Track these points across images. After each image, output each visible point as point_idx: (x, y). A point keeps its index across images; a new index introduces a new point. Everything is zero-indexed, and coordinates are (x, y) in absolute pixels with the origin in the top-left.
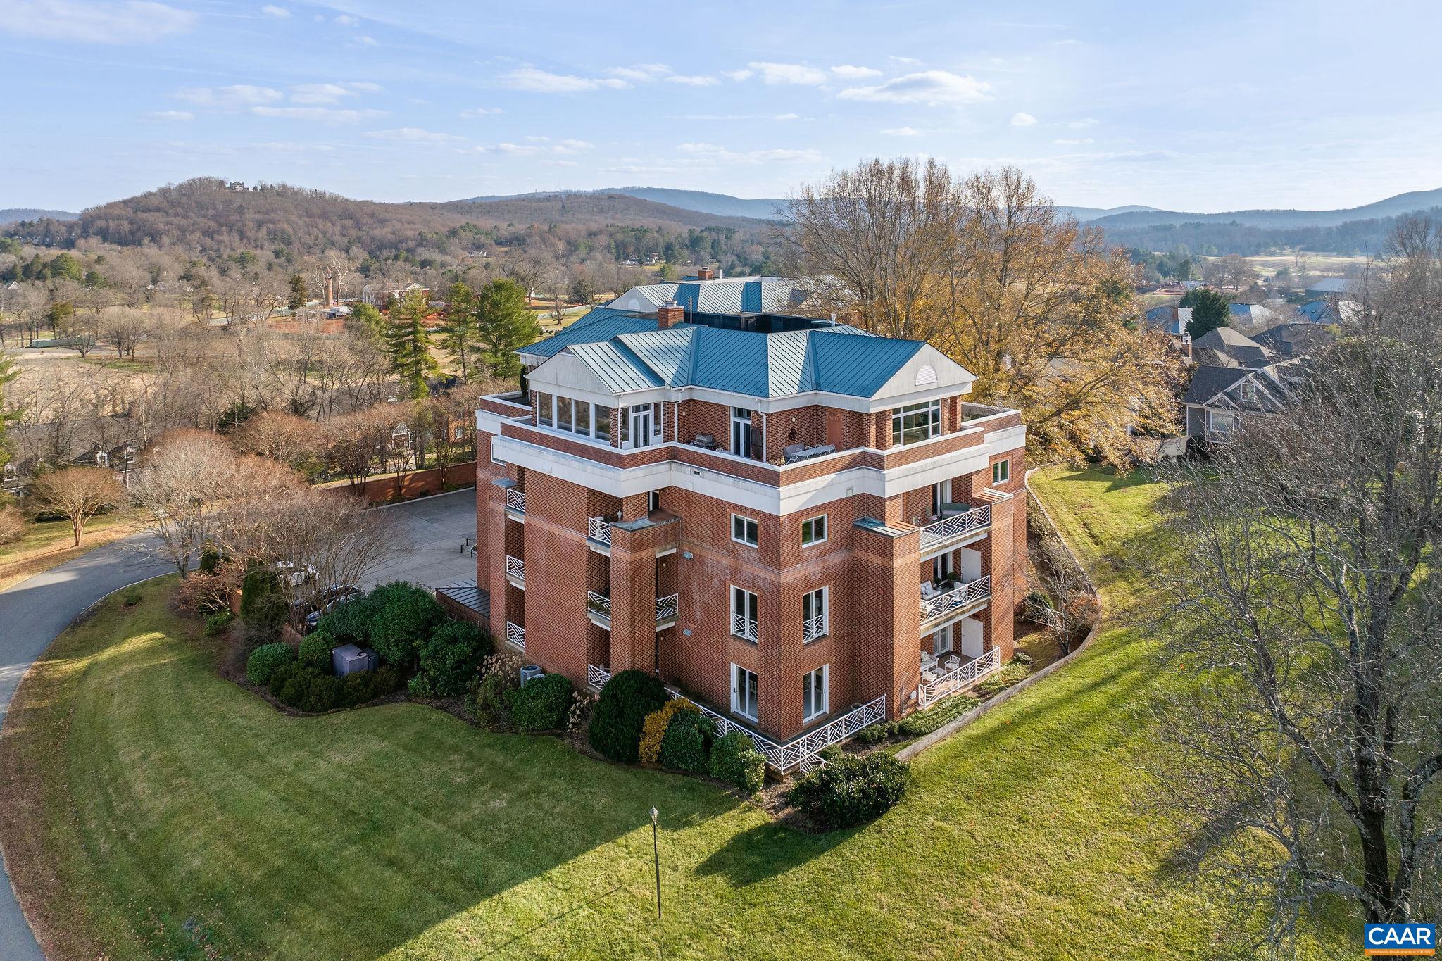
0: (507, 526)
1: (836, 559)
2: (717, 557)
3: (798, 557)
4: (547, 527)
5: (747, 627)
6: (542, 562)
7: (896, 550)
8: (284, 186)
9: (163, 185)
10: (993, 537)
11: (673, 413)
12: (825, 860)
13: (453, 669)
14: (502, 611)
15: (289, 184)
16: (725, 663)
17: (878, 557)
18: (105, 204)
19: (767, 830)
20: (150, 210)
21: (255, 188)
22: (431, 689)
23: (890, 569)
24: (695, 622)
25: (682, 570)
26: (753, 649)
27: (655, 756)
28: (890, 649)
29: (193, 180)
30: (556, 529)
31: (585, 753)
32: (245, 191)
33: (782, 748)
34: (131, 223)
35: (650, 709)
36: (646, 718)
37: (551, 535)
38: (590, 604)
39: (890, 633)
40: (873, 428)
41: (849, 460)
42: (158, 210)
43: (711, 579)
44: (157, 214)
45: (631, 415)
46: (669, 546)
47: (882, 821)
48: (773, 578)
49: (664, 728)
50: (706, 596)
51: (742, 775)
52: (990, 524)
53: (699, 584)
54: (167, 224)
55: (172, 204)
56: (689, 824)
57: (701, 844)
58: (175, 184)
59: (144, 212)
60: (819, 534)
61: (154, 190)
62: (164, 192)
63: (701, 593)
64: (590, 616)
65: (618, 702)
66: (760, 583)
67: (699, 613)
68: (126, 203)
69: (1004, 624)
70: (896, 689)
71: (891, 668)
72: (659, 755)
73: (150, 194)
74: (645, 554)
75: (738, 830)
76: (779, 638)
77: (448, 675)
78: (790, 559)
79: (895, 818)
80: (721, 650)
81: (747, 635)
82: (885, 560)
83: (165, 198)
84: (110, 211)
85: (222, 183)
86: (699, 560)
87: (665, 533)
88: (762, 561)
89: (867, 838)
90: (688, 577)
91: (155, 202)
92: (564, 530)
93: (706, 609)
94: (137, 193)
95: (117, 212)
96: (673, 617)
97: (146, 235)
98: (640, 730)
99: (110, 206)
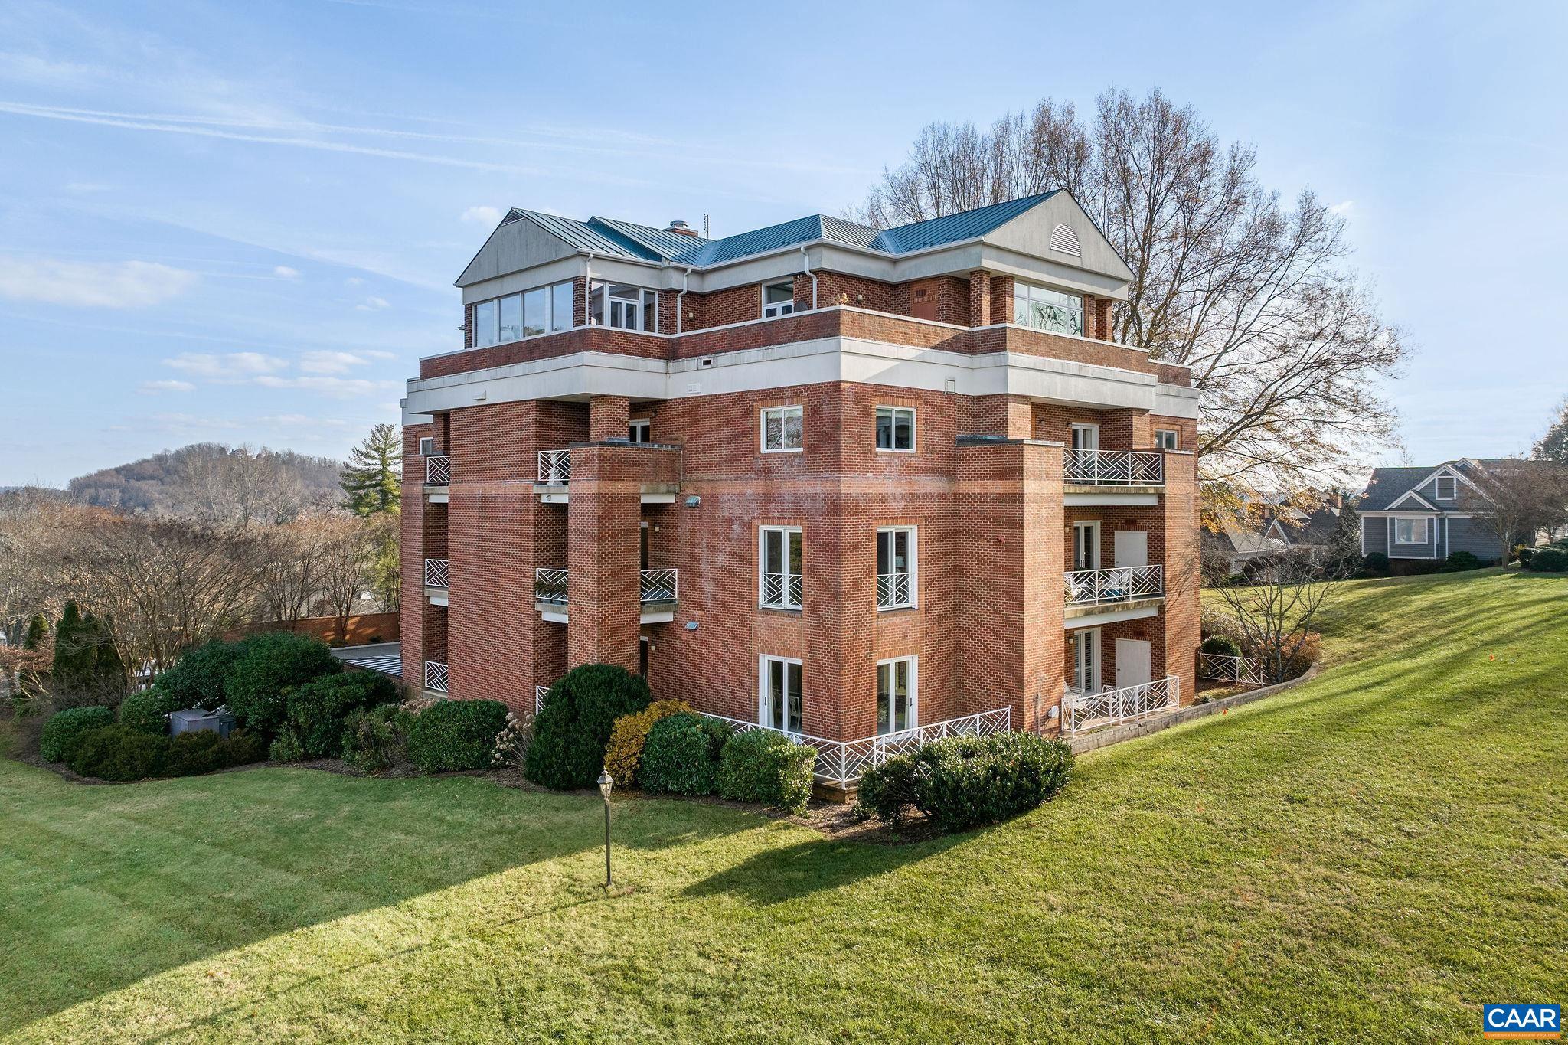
0: (426, 515)
1: (931, 486)
2: (738, 487)
3: (868, 464)
4: (479, 489)
5: (786, 588)
6: (472, 547)
7: (1028, 466)
8: (291, 454)
9: (159, 452)
10: (1167, 504)
11: (674, 309)
12: (928, 865)
13: (334, 716)
14: (418, 646)
15: (296, 452)
16: (749, 659)
17: (998, 483)
18: (96, 472)
19: (817, 846)
20: (144, 479)
21: (259, 456)
22: (300, 747)
23: (1021, 495)
24: (702, 605)
25: (684, 527)
26: (795, 621)
27: (629, 773)
28: (1018, 629)
29: (192, 446)
30: (491, 488)
31: (518, 787)
32: (248, 458)
33: (844, 745)
34: (123, 492)
35: (622, 709)
36: (616, 721)
37: (485, 499)
38: (539, 587)
39: (1017, 602)
40: (986, 299)
41: (948, 336)
42: (151, 478)
43: (729, 527)
44: (151, 482)
45: (607, 301)
46: (663, 487)
47: (1032, 817)
48: (829, 488)
49: (645, 732)
50: (721, 558)
51: (774, 779)
52: (1163, 483)
53: (709, 544)
54: (161, 493)
55: (168, 472)
56: (680, 842)
57: (701, 864)
58: (173, 449)
59: (138, 480)
60: (903, 442)
61: (149, 457)
62: (160, 459)
63: (712, 554)
64: (539, 607)
65: (572, 699)
66: (807, 505)
67: (709, 588)
68: (117, 471)
69: (1182, 648)
70: (1028, 695)
71: (1020, 659)
72: (635, 771)
73: (145, 461)
74: (624, 487)
75: (765, 847)
76: (837, 587)
77: (327, 725)
78: (856, 459)
79: (1054, 815)
80: (743, 637)
81: (786, 603)
82: (1009, 484)
83: (161, 465)
84: (101, 478)
85: (223, 450)
86: (712, 502)
87: (657, 463)
88: (809, 469)
89: (1009, 835)
90: (693, 536)
91: (149, 469)
92: (503, 485)
93: (723, 578)
94: (131, 460)
95: (107, 480)
96: (668, 605)
97: (139, 505)
98: (605, 739)
99: (101, 474)
